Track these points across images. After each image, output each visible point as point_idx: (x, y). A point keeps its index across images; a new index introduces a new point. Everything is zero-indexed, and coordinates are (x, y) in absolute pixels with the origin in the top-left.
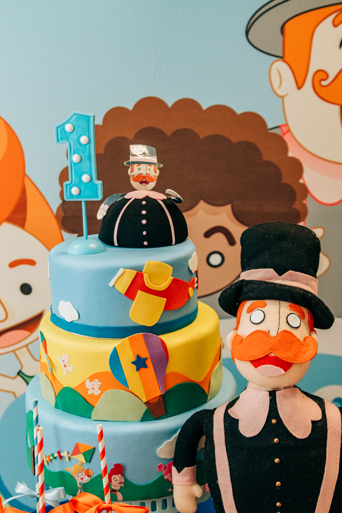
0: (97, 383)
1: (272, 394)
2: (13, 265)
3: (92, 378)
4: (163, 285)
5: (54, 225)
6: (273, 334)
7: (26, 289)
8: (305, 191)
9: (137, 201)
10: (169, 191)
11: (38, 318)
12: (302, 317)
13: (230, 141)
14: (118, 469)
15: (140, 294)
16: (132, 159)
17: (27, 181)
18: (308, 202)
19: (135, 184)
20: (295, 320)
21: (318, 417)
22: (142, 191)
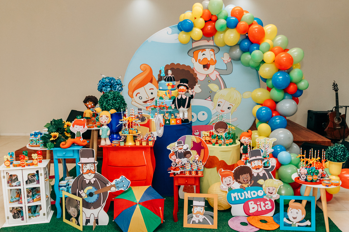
0: (164, 95)
1: (182, 95)
2: (150, 89)
4: (171, 85)
6: (182, 89)
7: (152, 93)
8: (197, 78)
9: (169, 77)
11: (154, 98)
13: (185, 70)
14: (166, 105)
16: (169, 72)
17: (153, 76)
18: (198, 80)
20: (184, 88)
22: (170, 75)
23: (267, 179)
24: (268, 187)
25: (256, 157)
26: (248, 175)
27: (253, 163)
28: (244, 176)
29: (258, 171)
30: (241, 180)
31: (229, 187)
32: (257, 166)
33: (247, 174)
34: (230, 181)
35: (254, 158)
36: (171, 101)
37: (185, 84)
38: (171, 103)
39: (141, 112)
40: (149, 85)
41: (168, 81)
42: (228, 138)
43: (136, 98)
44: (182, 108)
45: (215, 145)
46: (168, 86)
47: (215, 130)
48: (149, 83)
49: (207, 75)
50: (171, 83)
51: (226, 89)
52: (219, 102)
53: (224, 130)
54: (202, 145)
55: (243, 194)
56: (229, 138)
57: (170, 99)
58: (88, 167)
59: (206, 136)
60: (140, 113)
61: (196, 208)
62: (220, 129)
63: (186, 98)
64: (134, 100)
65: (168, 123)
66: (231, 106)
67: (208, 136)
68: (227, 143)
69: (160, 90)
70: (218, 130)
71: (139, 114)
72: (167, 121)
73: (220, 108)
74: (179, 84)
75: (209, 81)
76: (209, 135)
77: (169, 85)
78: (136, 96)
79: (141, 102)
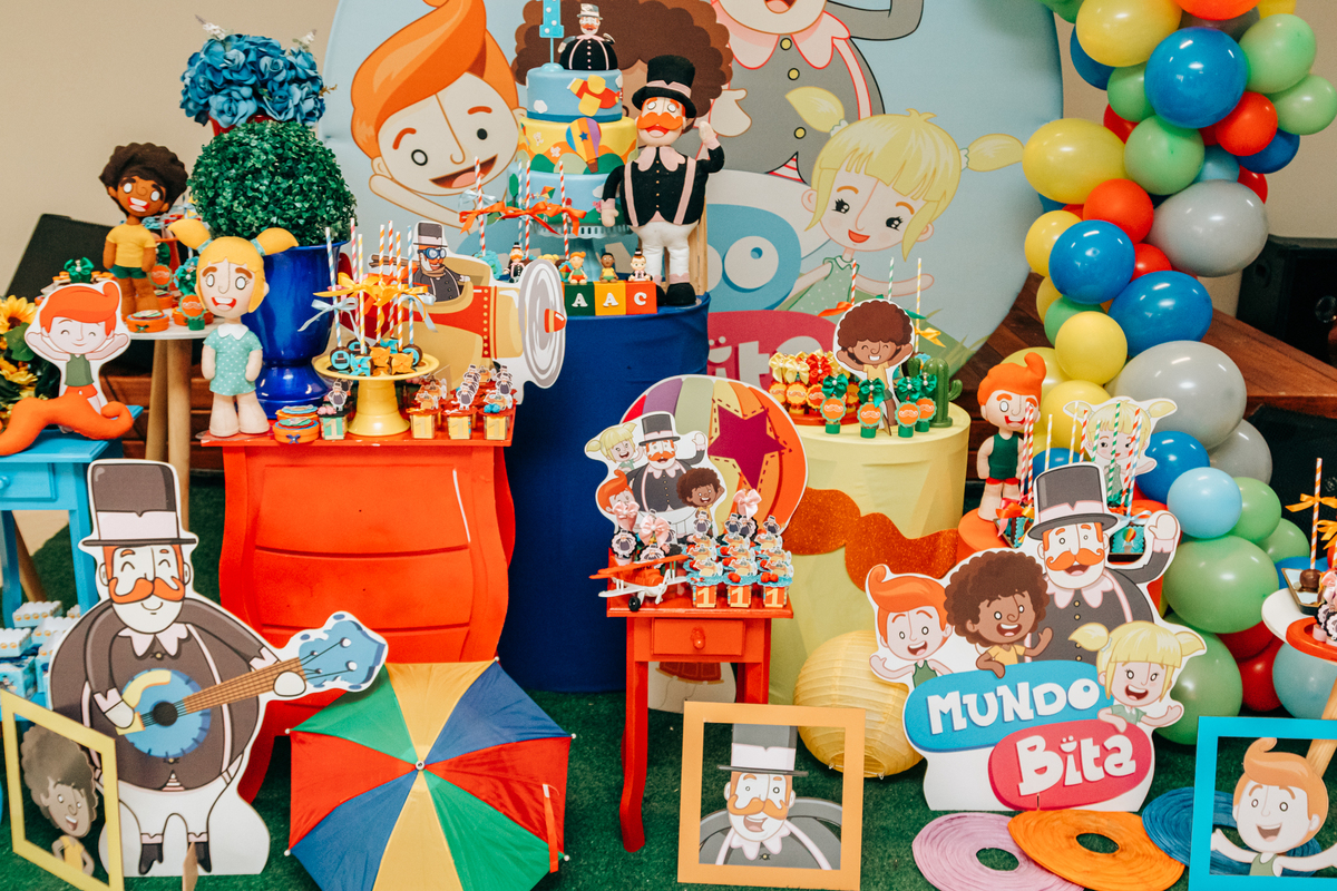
0: (558, 149)
1: (658, 149)
2: (472, 111)
3: (555, 146)
4: (599, 91)
5: (509, 77)
6: (659, 114)
7: (482, 134)
8: (731, 55)
9: (585, 42)
10: (606, 35)
11: (493, 160)
12: (678, 107)
14: (570, 202)
15: (585, 95)
16: (582, 13)
17: (487, 36)
18: (734, 65)
19: (584, 30)
20: (673, 108)
21: (682, 161)
22: (588, 35)
23: (1123, 621)
24: (1125, 663)
25: (1072, 506)
26: (1025, 600)
27: (1053, 536)
28: (1005, 604)
29: (1077, 580)
30: (985, 626)
31: (921, 664)
32: (1075, 552)
33: (1017, 596)
34: (925, 630)
35: (1063, 510)
36: (598, 183)
37: (676, 87)
38: (599, 191)
39: (434, 247)
40: (468, 88)
41: (580, 65)
42: (915, 392)
43: (396, 161)
44: (657, 224)
45: (837, 431)
46: (580, 95)
47: (844, 349)
48: (468, 79)
49: (782, 39)
50: (597, 80)
51: (879, 118)
52: (839, 190)
53: (892, 347)
54: (772, 429)
55: (990, 697)
56: (916, 396)
57: (592, 168)
58: (144, 562)
59: (790, 378)
60: (433, 253)
61: (750, 782)
62: (867, 342)
63: (682, 168)
64: (382, 166)
65: (584, 304)
66: (902, 212)
67: (801, 382)
68: (907, 419)
69: (533, 116)
70: (857, 350)
71: (427, 257)
72: (580, 296)
73: (846, 221)
74: (646, 87)
75: (794, 74)
76: (807, 375)
77: (584, 89)
78: (396, 146)
79: (422, 178)
